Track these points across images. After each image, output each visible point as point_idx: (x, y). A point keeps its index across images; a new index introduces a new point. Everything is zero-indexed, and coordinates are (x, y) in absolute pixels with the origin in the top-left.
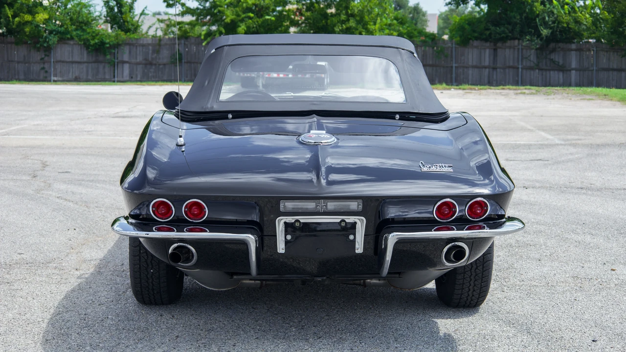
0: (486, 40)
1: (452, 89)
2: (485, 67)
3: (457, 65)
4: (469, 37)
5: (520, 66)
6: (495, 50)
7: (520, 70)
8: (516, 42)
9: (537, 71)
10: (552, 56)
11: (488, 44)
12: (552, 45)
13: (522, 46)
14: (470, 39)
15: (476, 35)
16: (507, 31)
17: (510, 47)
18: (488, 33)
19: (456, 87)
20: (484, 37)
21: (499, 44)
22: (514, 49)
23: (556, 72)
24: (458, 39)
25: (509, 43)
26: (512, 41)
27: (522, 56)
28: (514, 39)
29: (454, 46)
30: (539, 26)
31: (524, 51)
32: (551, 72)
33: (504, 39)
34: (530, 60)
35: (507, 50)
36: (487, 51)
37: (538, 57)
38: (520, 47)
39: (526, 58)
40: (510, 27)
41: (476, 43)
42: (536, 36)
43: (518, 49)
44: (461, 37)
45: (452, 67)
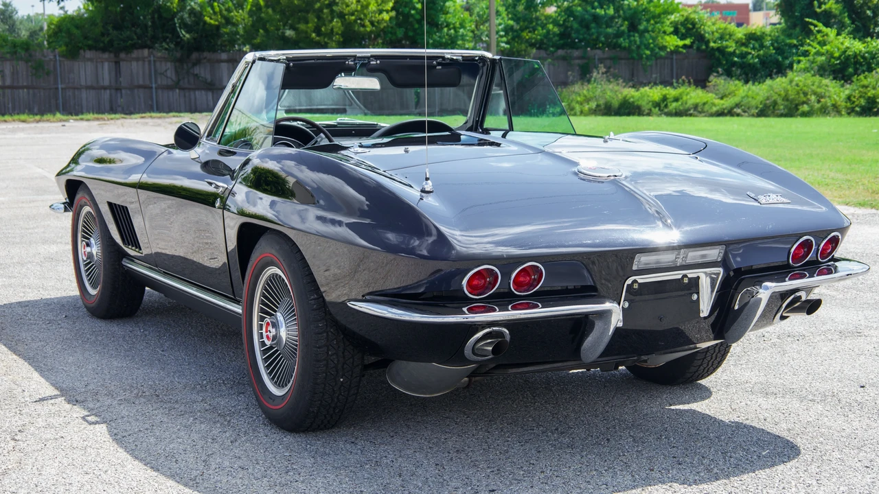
0: (104, 50)
1: (72, 121)
2: (105, 88)
3: (63, 86)
4: (80, 45)
5: (154, 86)
6: (117, 63)
7: (154, 90)
8: (146, 52)
9: (177, 91)
10: (197, 70)
11: (106, 55)
12: (195, 55)
13: (154, 57)
14: (81, 48)
15: (90, 42)
16: (135, 37)
17: (137, 59)
18: (107, 39)
19: (75, 117)
20: (102, 45)
21: (123, 55)
22: (144, 61)
23: (203, 92)
24: (64, 48)
25: (136, 53)
26: (140, 51)
27: (156, 71)
28: (143, 47)
29: (58, 58)
30: (178, 29)
31: (158, 64)
32: (197, 92)
33: (129, 49)
34: (167, 77)
35: (134, 64)
36: (106, 64)
37: (177, 72)
38: (152, 58)
39: (161, 74)
40: (138, 31)
41: (89, 54)
42: (174, 43)
43: (150, 61)
44: (67, 46)
45: (57, 89)
